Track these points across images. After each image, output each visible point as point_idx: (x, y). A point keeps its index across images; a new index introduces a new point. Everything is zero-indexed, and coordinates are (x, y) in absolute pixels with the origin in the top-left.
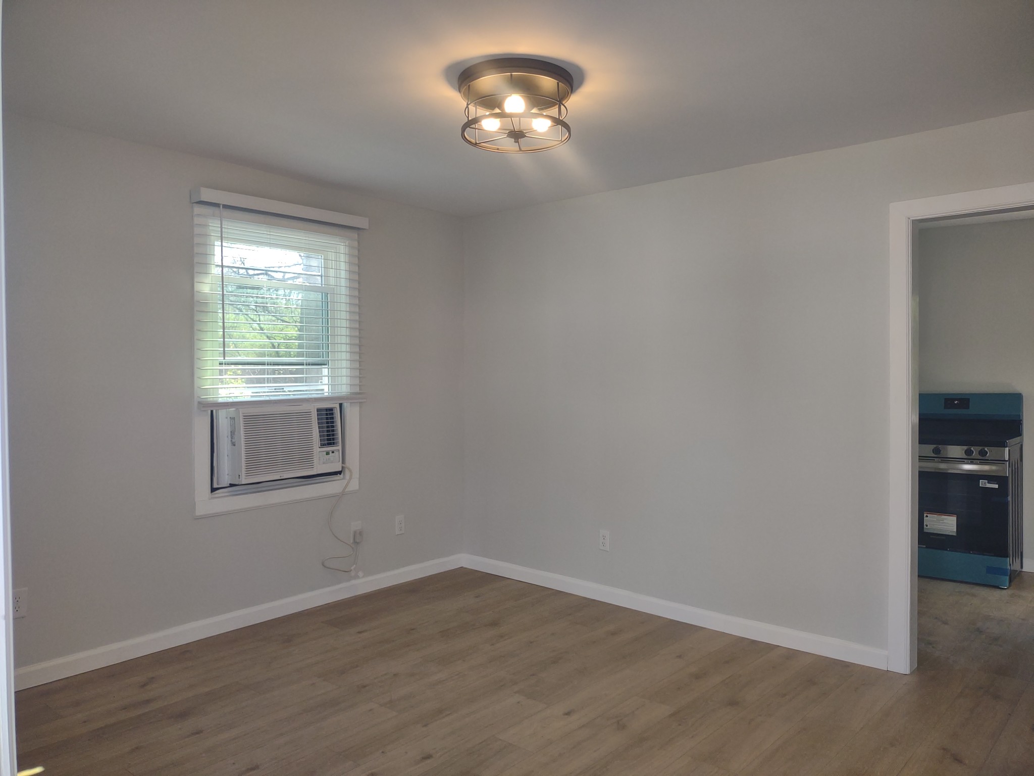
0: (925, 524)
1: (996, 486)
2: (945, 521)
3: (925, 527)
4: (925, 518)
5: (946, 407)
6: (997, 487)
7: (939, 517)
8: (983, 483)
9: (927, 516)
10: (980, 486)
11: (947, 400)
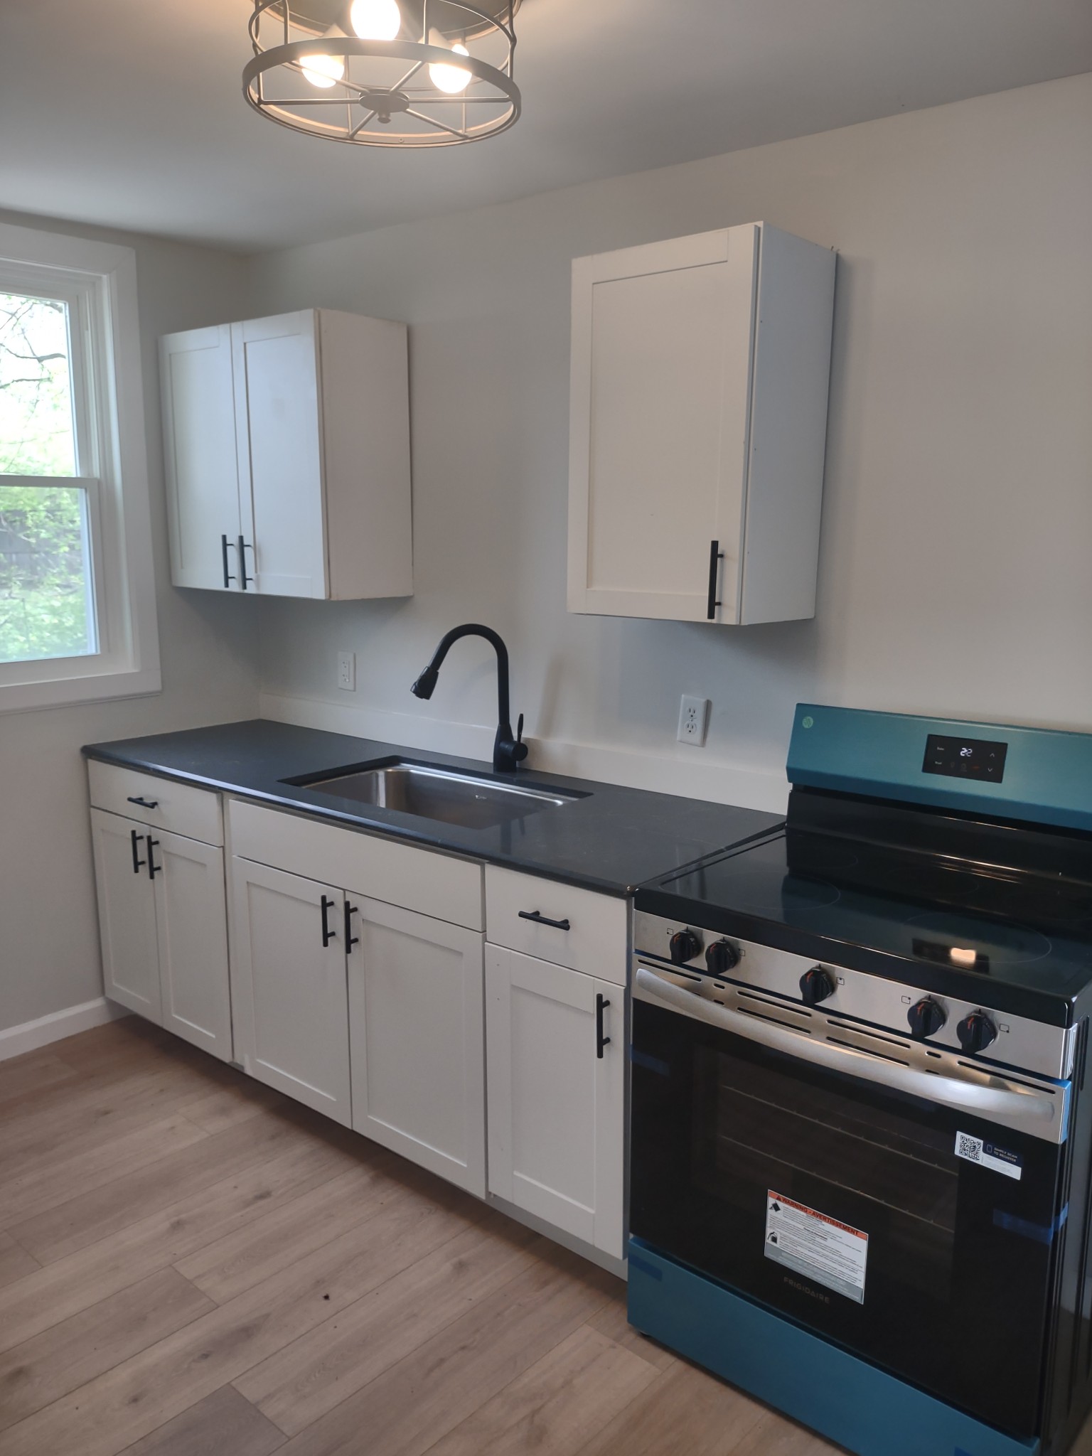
0: (769, 1231)
1: (1015, 1172)
2: (830, 1243)
3: (768, 1241)
4: (771, 1213)
5: (929, 767)
6: (1018, 1177)
7: (814, 1220)
8: (965, 1146)
9: (776, 1207)
10: (957, 1152)
11: (933, 740)
